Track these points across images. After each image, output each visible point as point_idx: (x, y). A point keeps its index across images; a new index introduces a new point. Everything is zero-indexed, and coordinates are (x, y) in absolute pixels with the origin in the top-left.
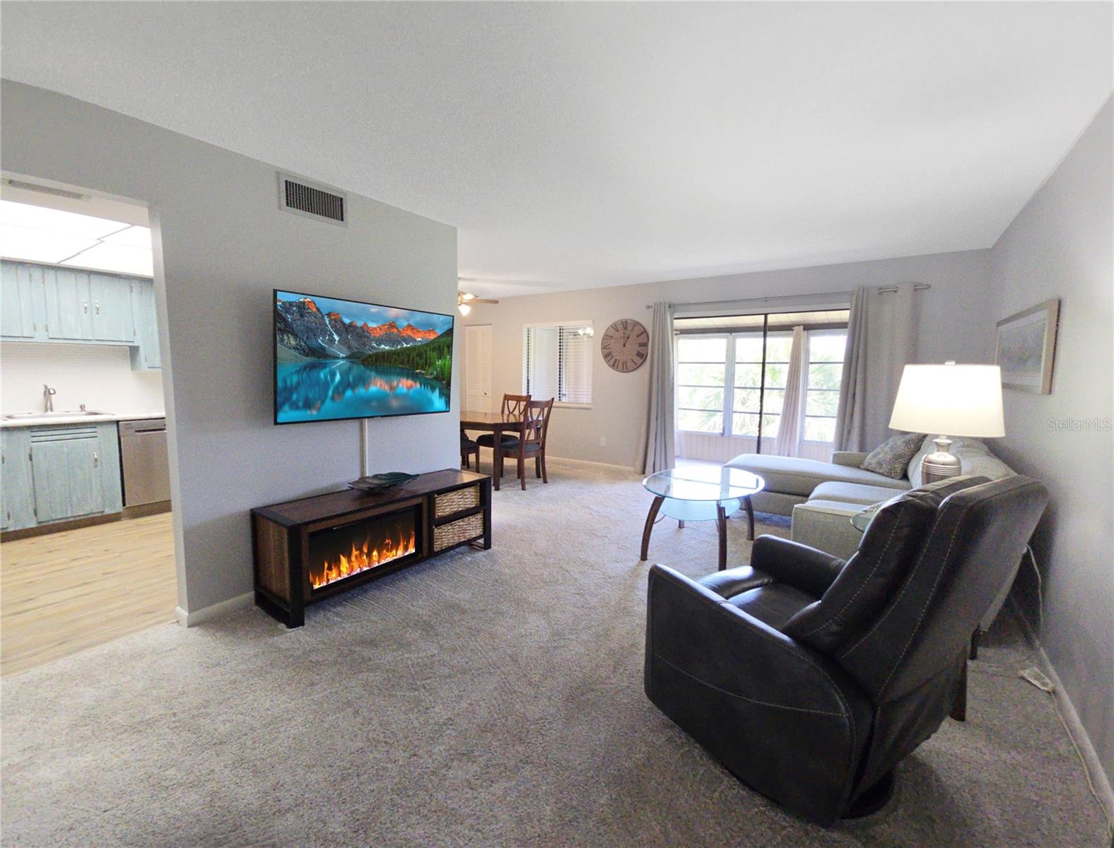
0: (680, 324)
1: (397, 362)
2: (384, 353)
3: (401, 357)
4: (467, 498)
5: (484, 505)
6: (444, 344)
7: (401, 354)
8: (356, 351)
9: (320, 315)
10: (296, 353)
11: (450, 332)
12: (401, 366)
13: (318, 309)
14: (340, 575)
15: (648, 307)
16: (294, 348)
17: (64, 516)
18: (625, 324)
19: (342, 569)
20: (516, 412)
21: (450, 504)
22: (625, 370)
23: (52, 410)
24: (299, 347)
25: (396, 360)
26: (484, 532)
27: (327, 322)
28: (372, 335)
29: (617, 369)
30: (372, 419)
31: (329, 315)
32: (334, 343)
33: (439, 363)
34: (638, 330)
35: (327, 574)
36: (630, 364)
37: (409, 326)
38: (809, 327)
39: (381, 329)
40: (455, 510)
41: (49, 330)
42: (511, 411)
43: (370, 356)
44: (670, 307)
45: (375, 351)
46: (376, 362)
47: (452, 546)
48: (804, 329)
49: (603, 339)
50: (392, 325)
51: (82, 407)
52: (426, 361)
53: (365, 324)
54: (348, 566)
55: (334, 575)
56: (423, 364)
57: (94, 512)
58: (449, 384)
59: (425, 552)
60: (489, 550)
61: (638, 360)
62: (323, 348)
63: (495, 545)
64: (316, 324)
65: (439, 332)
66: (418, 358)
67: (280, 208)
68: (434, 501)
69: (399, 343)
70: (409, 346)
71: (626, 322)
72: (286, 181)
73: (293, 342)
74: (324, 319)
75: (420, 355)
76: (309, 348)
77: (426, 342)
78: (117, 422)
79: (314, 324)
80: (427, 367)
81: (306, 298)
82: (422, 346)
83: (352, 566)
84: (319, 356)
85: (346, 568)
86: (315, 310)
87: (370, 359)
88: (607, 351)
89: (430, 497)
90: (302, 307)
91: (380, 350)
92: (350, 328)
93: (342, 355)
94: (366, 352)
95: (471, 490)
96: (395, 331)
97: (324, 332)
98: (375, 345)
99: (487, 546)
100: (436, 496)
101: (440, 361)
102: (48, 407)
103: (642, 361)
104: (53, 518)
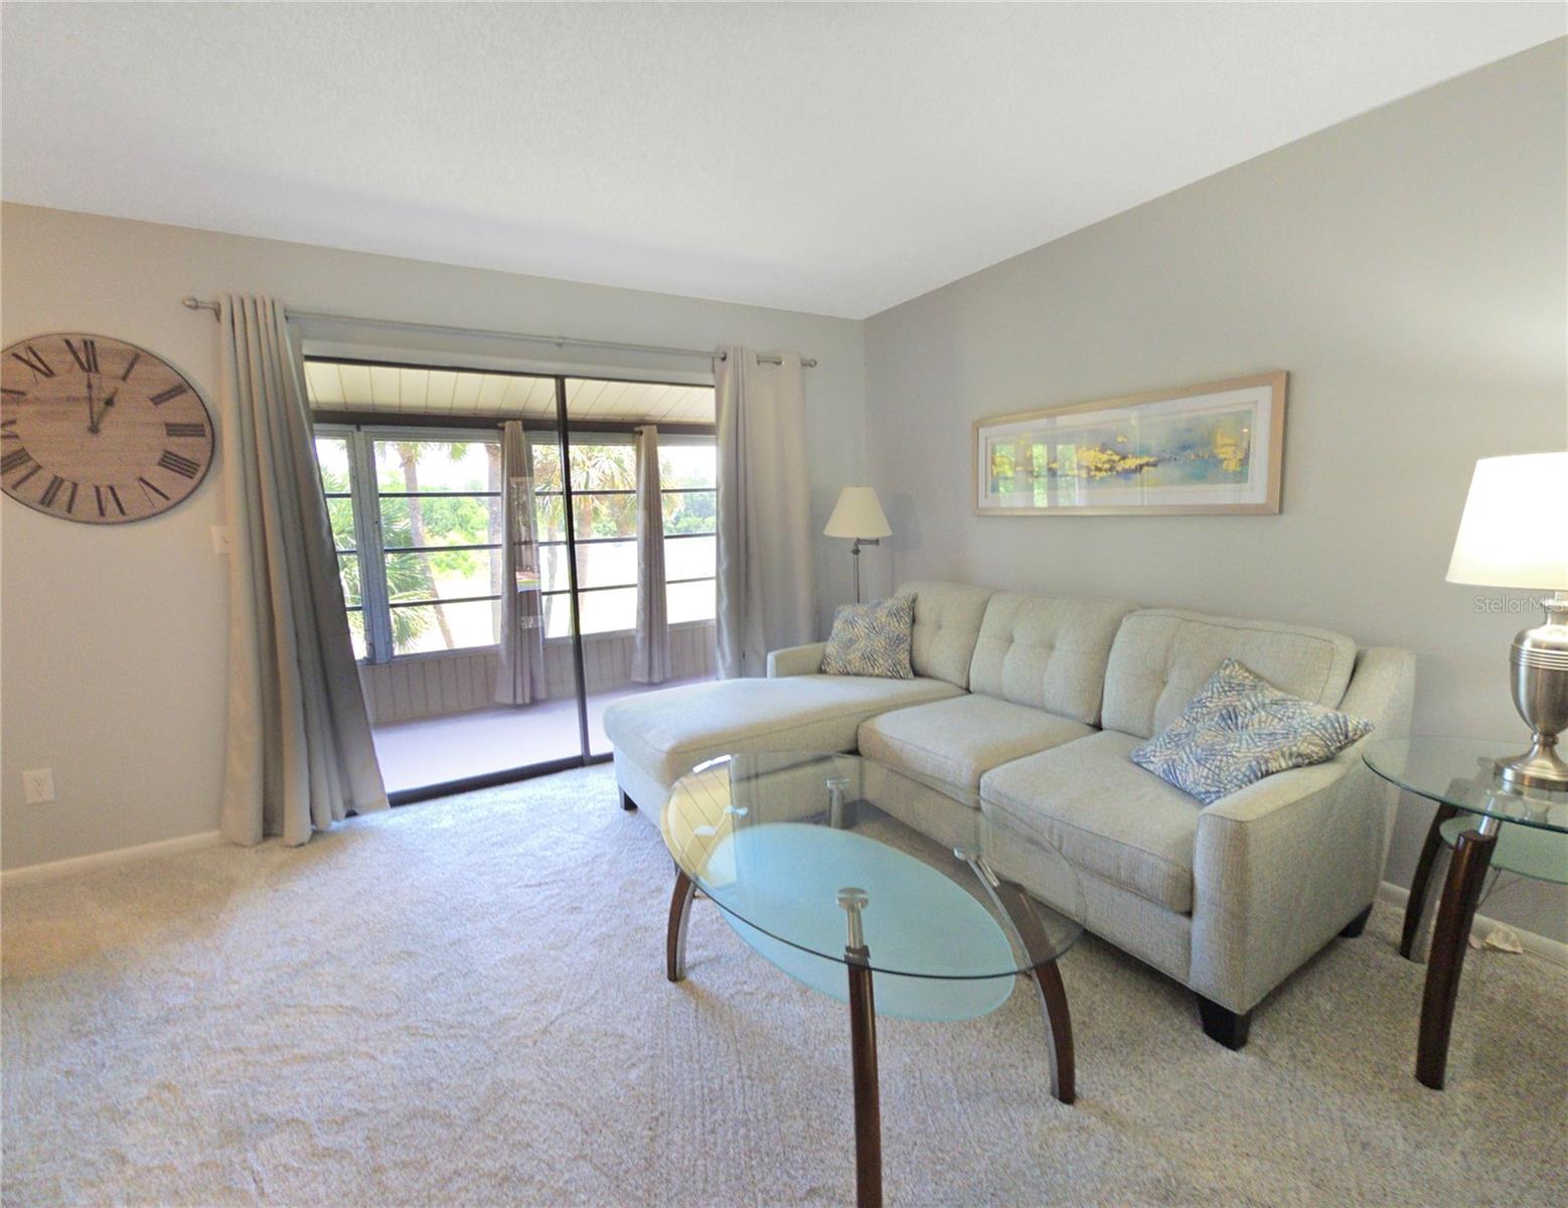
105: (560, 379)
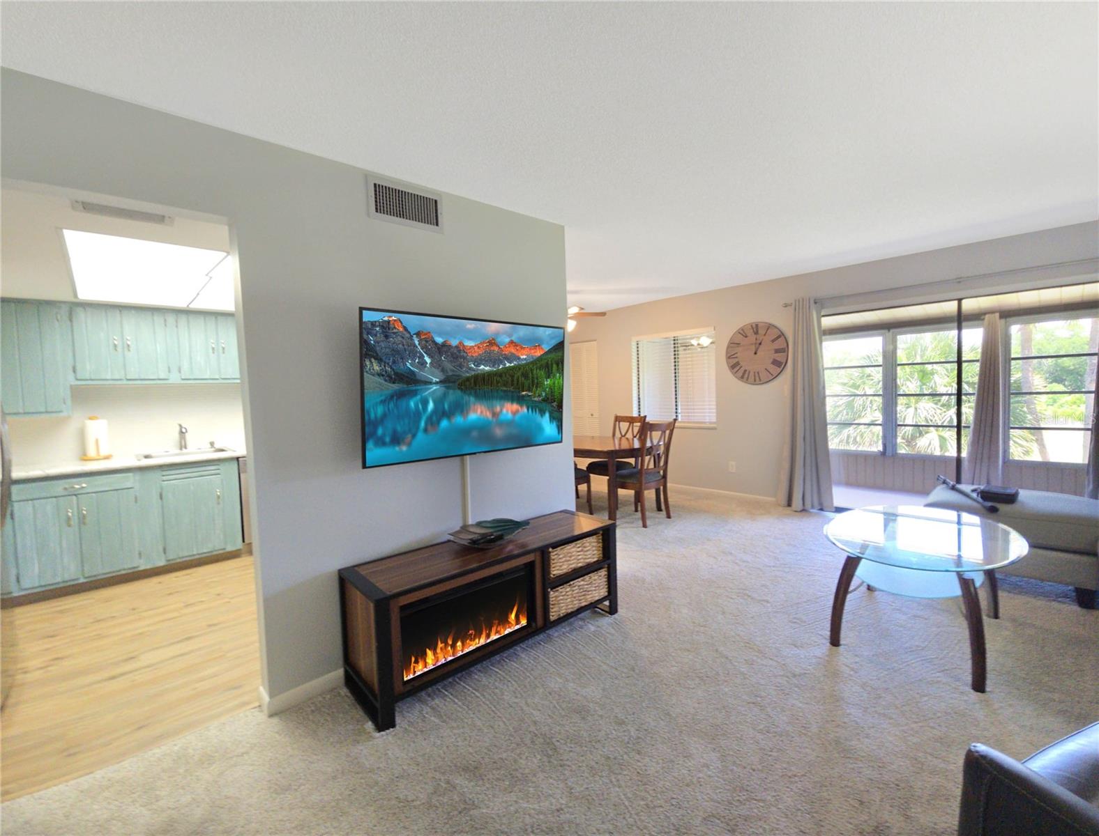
0: (828, 322)
1: (499, 384)
2: (484, 374)
3: (504, 378)
4: (587, 551)
5: (609, 558)
6: (554, 359)
7: (504, 375)
8: (450, 374)
9: (408, 335)
10: (380, 380)
11: (560, 346)
12: (505, 389)
13: (405, 328)
14: (426, 667)
15: (786, 306)
16: (379, 375)
17: (191, 554)
18: (756, 328)
19: (427, 661)
20: (629, 435)
21: (568, 558)
22: (758, 381)
23: (186, 448)
24: (384, 373)
25: (498, 382)
26: (609, 592)
27: (417, 343)
28: (470, 355)
29: (747, 381)
30: (474, 456)
31: (418, 334)
32: (426, 367)
33: (548, 382)
34: (774, 333)
35: (414, 667)
36: (764, 375)
37: (512, 342)
38: (1009, 314)
39: (479, 348)
40: (573, 566)
41: (182, 372)
42: (623, 434)
43: (468, 379)
44: (816, 303)
45: (473, 373)
46: (475, 385)
47: (572, 612)
48: (1001, 317)
49: (728, 347)
50: (492, 343)
51: (212, 444)
52: (533, 381)
53: (461, 343)
54: (433, 658)
55: (420, 667)
56: (529, 384)
57: (216, 549)
58: (560, 406)
59: (540, 622)
60: (616, 616)
61: (777, 370)
62: (413, 373)
63: (622, 609)
64: (403, 345)
65: (546, 348)
66: (523, 379)
67: (368, 215)
68: (549, 557)
69: (501, 362)
70: (512, 364)
71: (757, 325)
72: (375, 185)
73: (376, 368)
74: (412, 340)
75: (525, 375)
76: (396, 374)
77: (532, 360)
78: (237, 459)
79: (401, 346)
80: (534, 388)
81: (390, 317)
82: (527, 364)
83: (438, 657)
84: (408, 382)
85: (431, 660)
86: (401, 329)
87: (468, 383)
88: (735, 361)
89: (544, 553)
90: (386, 326)
91: (479, 372)
92: (442, 349)
93: (435, 380)
94: (464, 375)
95: (592, 539)
96: (496, 349)
97: (413, 353)
98: (473, 366)
99: (613, 610)
100: (550, 550)
101: (549, 380)
102: (183, 445)
103: (779, 370)
104: (181, 556)
105: (960, 300)
